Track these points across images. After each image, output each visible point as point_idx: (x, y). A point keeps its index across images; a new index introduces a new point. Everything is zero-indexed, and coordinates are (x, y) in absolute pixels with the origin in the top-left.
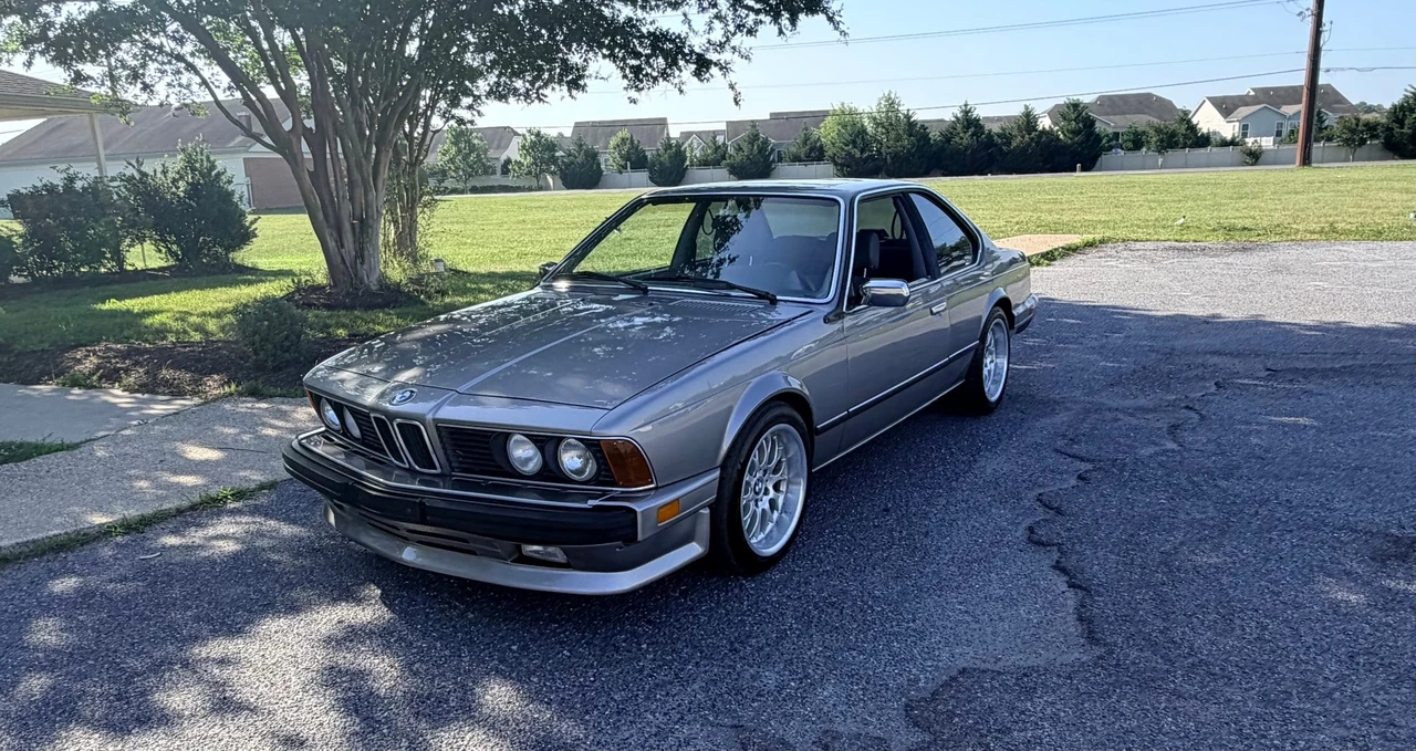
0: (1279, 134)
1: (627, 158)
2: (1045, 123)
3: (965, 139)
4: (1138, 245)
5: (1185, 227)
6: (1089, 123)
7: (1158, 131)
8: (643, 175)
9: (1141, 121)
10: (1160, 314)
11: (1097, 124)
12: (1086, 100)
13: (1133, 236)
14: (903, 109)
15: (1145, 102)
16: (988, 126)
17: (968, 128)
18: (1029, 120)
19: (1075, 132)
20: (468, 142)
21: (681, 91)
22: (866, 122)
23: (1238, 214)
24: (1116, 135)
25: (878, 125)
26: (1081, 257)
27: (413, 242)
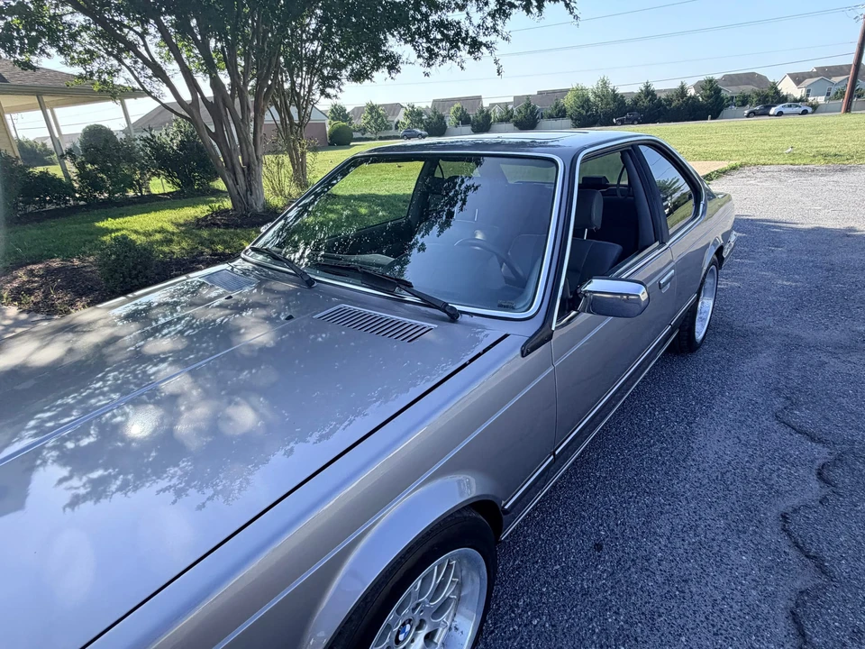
0: (828, 94)
1: (459, 119)
2: (692, 92)
3: (645, 103)
4: (766, 168)
5: (791, 154)
6: (718, 91)
7: (758, 95)
8: (469, 128)
9: (748, 89)
10: (804, 227)
11: (722, 92)
12: (717, 77)
13: (761, 162)
14: (611, 87)
15: (751, 78)
16: (658, 96)
17: (648, 96)
18: (682, 91)
19: (709, 97)
20: (377, 112)
21: (462, 68)
22: (590, 95)
23: (823, 145)
24: (732, 97)
25: (597, 96)
26: (729, 177)
27: (304, 176)
